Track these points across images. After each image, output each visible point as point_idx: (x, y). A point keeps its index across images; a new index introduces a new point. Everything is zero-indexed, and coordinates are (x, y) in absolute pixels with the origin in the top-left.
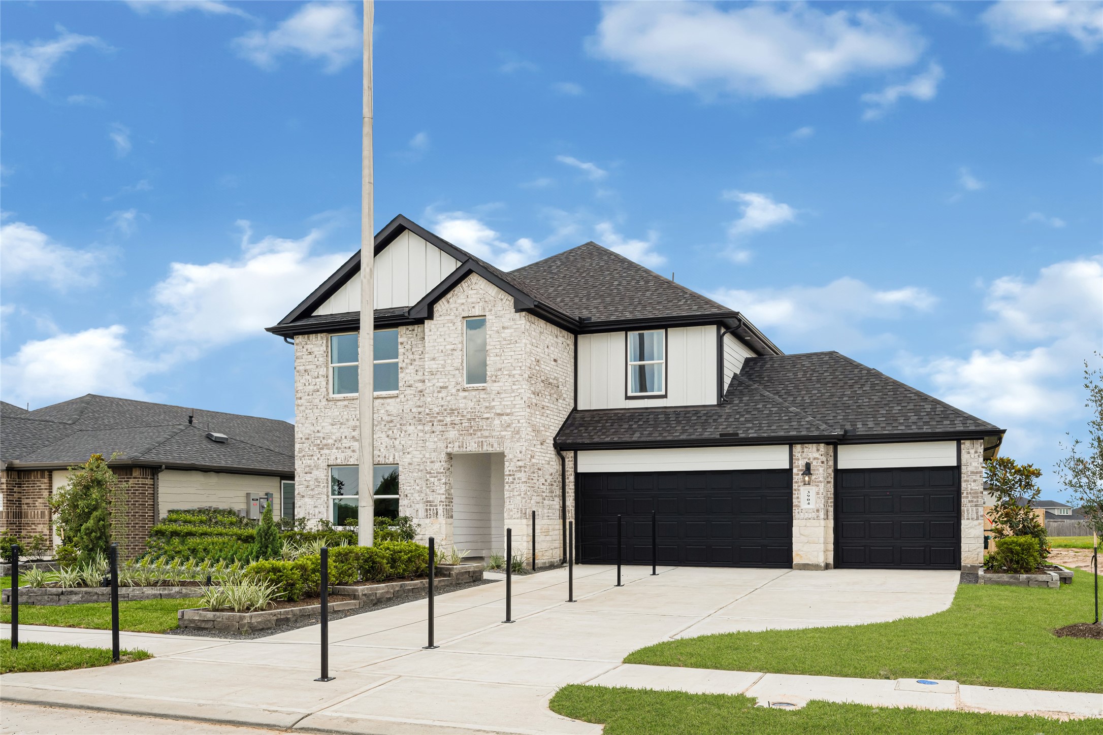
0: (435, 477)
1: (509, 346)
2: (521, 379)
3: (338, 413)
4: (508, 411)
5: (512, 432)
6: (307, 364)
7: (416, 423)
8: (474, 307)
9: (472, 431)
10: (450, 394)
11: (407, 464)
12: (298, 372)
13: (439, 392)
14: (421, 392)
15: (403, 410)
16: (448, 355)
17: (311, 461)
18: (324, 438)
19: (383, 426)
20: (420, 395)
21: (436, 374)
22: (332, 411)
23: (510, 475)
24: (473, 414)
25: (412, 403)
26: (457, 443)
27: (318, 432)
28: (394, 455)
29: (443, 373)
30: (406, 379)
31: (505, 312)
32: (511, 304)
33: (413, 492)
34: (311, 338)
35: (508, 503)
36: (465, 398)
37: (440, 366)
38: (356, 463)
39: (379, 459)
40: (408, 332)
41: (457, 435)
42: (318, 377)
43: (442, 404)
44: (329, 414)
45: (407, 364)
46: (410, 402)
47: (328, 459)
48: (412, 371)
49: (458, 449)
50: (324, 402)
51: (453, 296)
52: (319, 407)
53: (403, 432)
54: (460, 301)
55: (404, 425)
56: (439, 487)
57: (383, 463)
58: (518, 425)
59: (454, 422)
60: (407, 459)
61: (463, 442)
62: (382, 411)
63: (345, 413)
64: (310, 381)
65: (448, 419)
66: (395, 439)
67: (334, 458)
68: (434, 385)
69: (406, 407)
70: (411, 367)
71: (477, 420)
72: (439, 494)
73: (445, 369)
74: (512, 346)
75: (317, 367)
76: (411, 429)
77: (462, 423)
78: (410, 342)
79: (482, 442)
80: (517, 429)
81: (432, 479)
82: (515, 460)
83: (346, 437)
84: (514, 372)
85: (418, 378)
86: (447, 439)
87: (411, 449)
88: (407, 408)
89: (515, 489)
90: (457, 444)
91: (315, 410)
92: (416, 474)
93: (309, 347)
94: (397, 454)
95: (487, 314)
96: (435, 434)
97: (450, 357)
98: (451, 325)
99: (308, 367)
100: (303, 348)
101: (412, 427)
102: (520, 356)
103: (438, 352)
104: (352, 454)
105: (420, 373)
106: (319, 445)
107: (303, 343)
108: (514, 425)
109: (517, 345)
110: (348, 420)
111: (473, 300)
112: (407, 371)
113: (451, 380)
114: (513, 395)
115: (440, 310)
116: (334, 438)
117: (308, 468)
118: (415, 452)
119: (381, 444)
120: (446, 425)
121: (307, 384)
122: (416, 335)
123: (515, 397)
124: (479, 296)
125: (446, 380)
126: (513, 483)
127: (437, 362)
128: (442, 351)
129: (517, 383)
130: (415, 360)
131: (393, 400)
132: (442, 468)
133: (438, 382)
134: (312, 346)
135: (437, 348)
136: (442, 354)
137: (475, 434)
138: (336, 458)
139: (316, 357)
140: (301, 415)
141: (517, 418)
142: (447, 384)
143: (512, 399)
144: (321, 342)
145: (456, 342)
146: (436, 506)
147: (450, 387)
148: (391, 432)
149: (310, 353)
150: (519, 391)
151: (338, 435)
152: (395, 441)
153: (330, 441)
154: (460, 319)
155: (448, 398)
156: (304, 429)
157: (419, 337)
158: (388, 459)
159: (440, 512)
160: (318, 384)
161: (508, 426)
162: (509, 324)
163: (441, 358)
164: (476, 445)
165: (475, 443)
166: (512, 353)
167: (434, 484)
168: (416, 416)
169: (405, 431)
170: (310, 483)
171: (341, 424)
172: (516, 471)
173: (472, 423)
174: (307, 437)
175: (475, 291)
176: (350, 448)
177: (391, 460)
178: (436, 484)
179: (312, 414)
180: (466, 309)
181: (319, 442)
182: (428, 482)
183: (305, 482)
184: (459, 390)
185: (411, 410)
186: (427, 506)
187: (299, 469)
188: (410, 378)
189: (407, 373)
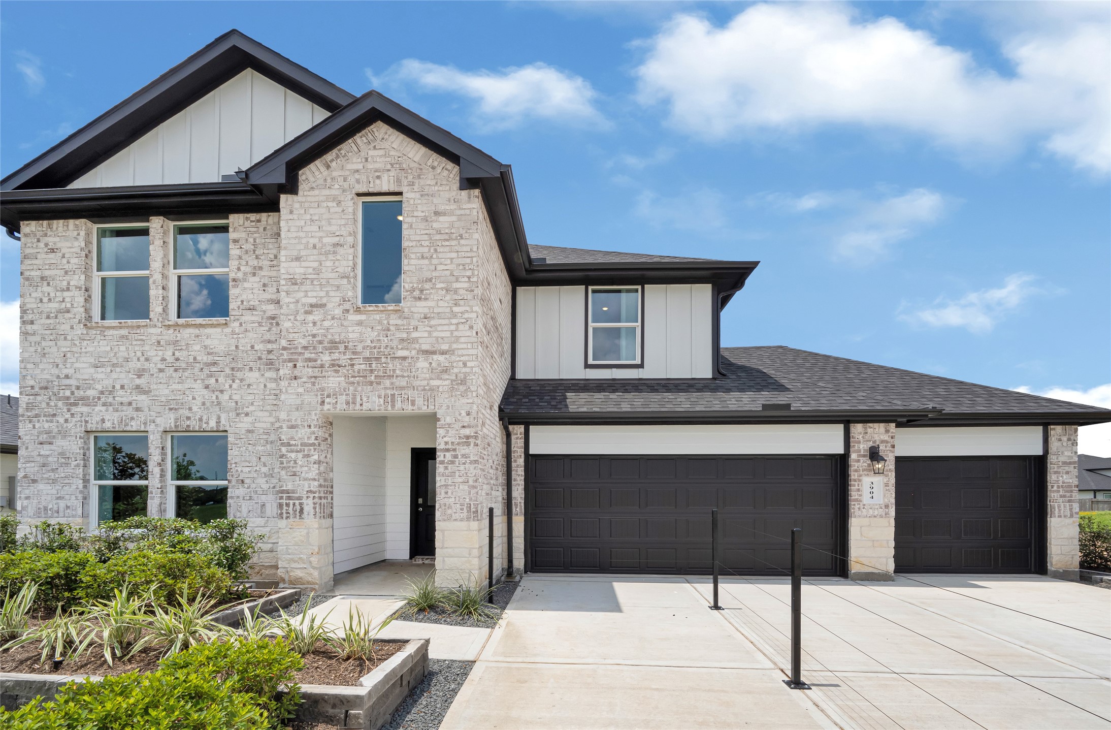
0: (297, 452)
1: (447, 243)
2: (470, 297)
3: (108, 348)
4: (445, 347)
5: (452, 381)
6: (47, 267)
7: (262, 367)
8: (378, 177)
9: (373, 378)
10: (329, 317)
11: (243, 432)
12: (27, 279)
13: (306, 312)
14: (273, 318)
15: (237, 347)
16: (327, 253)
17: (51, 425)
18: (78, 388)
19: (196, 370)
20: (271, 324)
21: (302, 284)
22: (96, 344)
23: (448, 450)
24: (375, 351)
25: (255, 336)
26: (344, 397)
27: (67, 377)
28: (219, 418)
29: (315, 283)
30: (244, 297)
31: (441, 188)
32: (451, 176)
33: (255, 475)
34: (55, 227)
35: (443, 495)
36: (360, 323)
37: (310, 270)
38: (142, 429)
39: (188, 423)
40: (247, 223)
41: (344, 384)
42: (68, 289)
43: (314, 332)
44: (89, 349)
45: (245, 274)
46: (250, 335)
47: (86, 422)
48: (255, 285)
49: (345, 406)
50: (80, 330)
51: (338, 157)
52: (69, 338)
53: (237, 381)
54: (350, 166)
55: (239, 370)
56: (306, 468)
57: (197, 429)
58: (464, 370)
59: (337, 362)
60: (245, 423)
61: (354, 396)
62: (197, 347)
63: (123, 348)
64: (52, 295)
65: (326, 358)
66: (222, 391)
67: (99, 419)
68: (297, 302)
69: (242, 341)
70: (252, 279)
71: (383, 360)
72: (305, 479)
73: (321, 276)
74: (453, 243)
75: (66, 273)
76: (252, 376)
77: (352, 365)
78: (251, 240)
79: (393, 395)
80: (462, 376)
81: (293, 455)
82: (457, 426)
83: (122, 387)
84: (456, 285)
85: (267, 296)
86: (322, 390)
87: (252, 408)
88: (245, 344)
89: (457, 474)
90: (342, 399)
91: (61, 343)
92: (260, 448)
93: (51, 240)
94: (223, 417)
95: (404, 189)
96: (299, 381)
97: (331, 257)
98: (335, 204)
99: (47, 273)
100: (38, 241)
101: (256, 374)
102: (468, 260)
103: (306, 248)
104: (135, 414)
105: (272, 289)
106: (68, 398)
107: (38, 233)
108: (456, 370)
109: (462, 242)
110: (127, 360)
111: (377, 166)
112: (246, 285)
113: (331, 293)
114: (454, 321)
115: (312, 179)
116: (99, 387)
117: (45, 436)
118: (260, 414)
119: (194, 398)
120: (322, 366)
121: (45, 300)
122: (265, 229)
123: (457, 324)
124: (389, 159)
125: (323, 294)
126: (453, 462)
127: (304, 264)
128: (314, 247)
129: (462, 302)
130: (261, 268)
131: (219, 330)
132: (313, 437)
133: (306, 296)
134: (57, 239)
135: (304, 241)
136: (315, 252)
137: (379, 383)
138: (103, 421)
139: (63, 257)
140: (32, 349)
141: (462, 358)
142: (324, 301)
143: (453, 328)
144: (75, 233)
145: (344, 233)
146: (299, 498)
147: (330, 306)
148: (213, 381)
149: (53, 251)
150: (466, 316)
151: (108, 383)
152: (220, 395)
153: (91, 393)
154: (350, 196)
155: (327, 324)
156: (37, 371)
157: (269, 233)
158: (207, 423)
159: (308, 507)
160: (67, 300)
161: (445, 371)
162: (447, 207)
163: (312, 258)
164: (382, 401)
165: (379, 397)
166: (454, 255)
167: (295, 462)
168: (264, 357)
169: (242, 380)
170: (50, 459)
171: (114, 365)
172: (458, 444)
173: (374, 366)
174: (45, 384)
175: (381, 152)
176: (130, 404)
177: (213, 424)
178: (300, 463)
179: (54, 349)
180: (363, 178)
181: (68, 393)
182: (284, 460)
183: (38, 459)
184: (348, 311)
185: (252, 347)
186: (281, 498)
187: (27, 437)
188: (251, 296)
189: (245, 289)
